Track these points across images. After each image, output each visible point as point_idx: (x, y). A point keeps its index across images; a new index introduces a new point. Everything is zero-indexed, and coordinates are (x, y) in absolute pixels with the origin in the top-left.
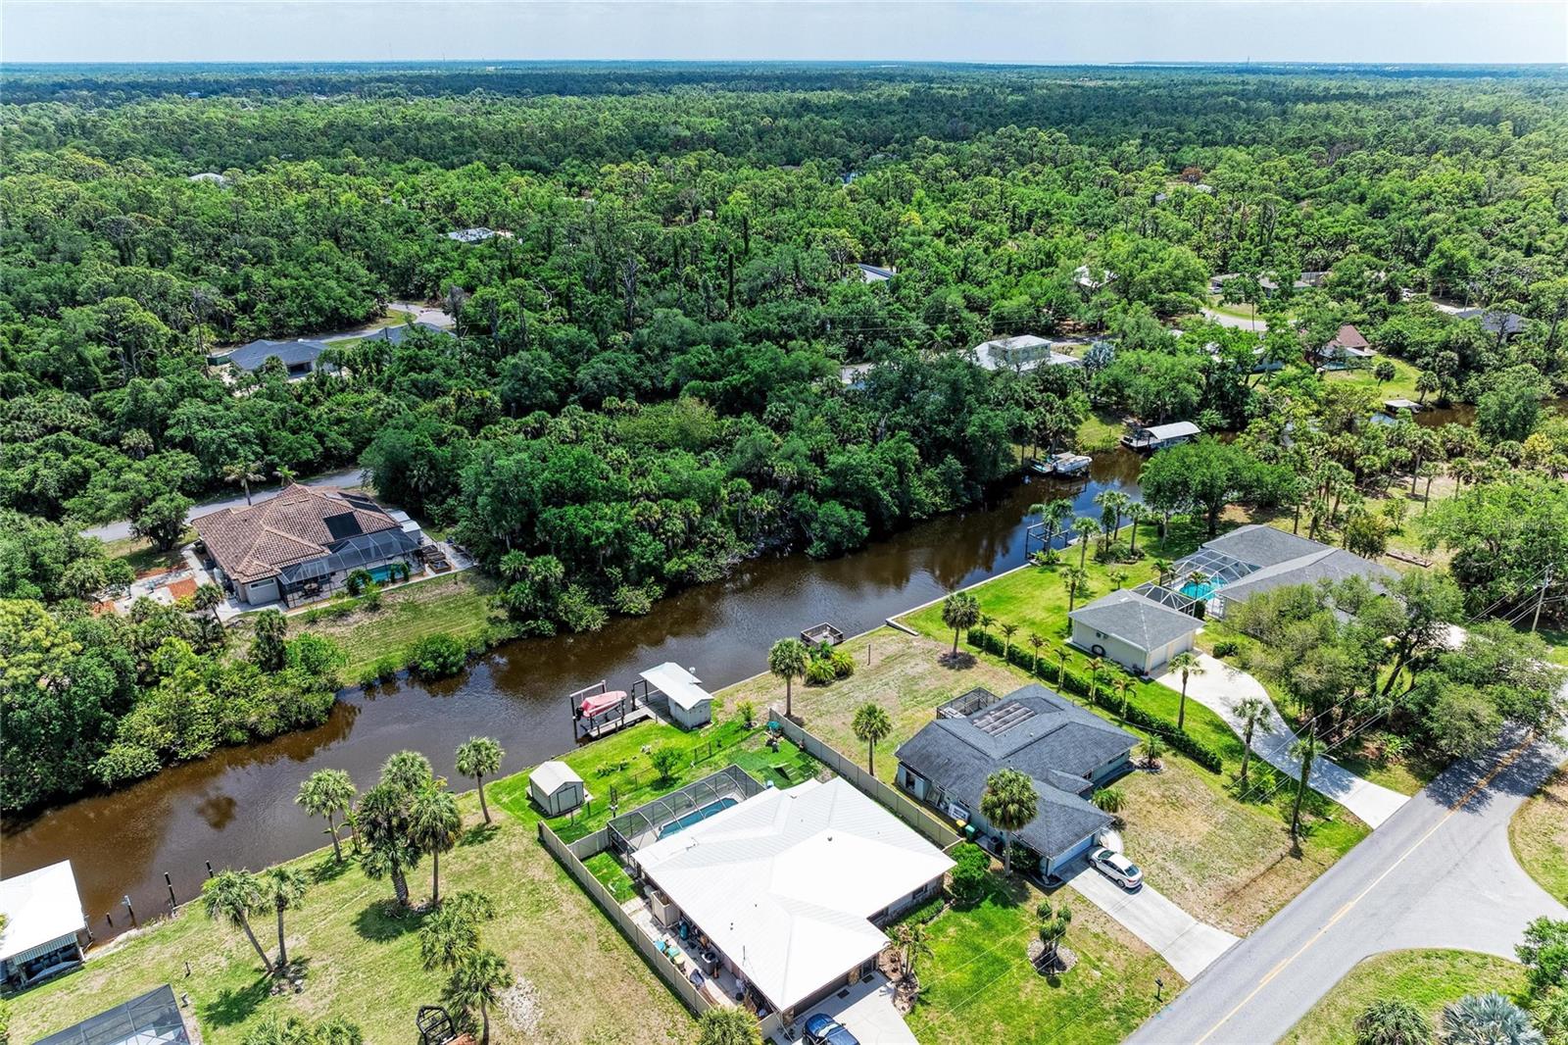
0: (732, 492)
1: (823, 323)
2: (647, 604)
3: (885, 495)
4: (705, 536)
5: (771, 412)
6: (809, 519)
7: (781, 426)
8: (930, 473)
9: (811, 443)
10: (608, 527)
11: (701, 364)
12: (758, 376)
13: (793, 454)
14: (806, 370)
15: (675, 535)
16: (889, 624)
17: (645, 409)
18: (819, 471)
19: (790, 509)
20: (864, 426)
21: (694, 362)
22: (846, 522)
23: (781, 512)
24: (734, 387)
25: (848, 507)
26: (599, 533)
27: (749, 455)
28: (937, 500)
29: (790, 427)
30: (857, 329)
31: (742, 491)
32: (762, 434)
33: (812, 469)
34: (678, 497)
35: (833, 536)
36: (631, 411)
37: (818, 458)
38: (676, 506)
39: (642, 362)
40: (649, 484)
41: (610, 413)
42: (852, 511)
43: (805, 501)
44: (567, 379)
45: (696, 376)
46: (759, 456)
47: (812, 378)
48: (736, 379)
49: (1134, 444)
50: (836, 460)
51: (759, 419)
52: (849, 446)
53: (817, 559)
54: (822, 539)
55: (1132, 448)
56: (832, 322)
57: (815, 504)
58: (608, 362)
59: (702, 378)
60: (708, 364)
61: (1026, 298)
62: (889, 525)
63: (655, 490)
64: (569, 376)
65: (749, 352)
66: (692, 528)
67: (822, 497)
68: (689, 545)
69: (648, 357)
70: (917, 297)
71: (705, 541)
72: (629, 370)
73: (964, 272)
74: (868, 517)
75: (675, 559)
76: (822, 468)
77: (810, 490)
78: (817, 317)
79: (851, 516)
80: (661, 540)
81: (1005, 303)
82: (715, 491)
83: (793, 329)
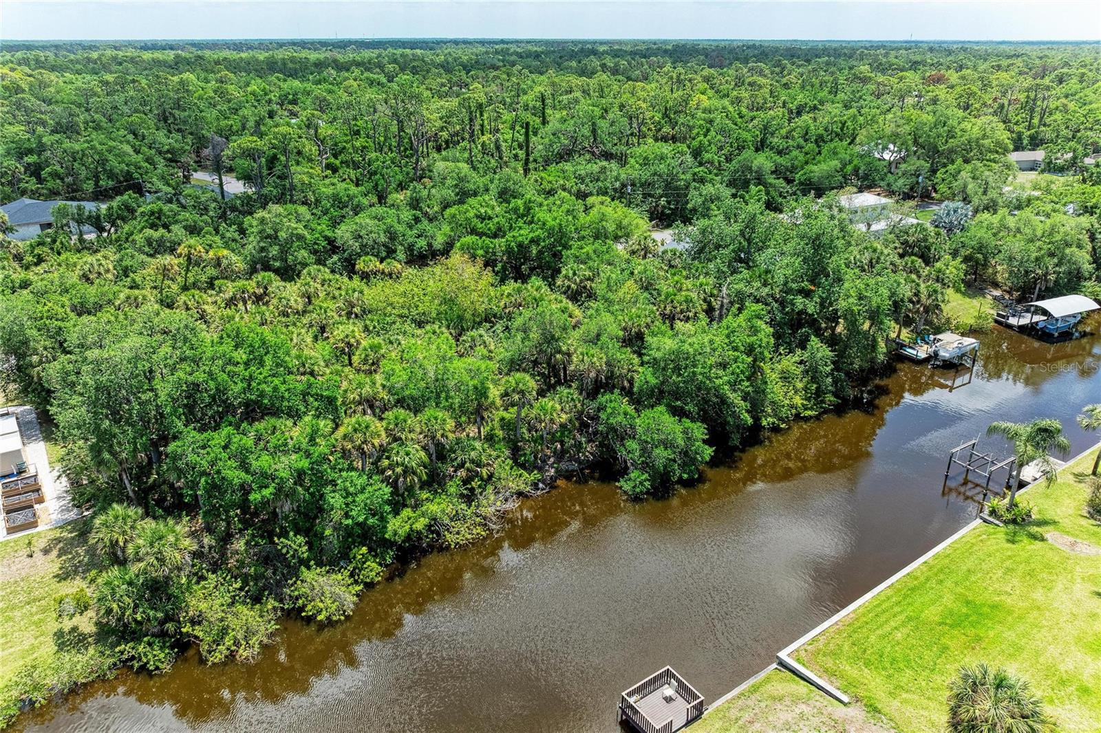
0: (506, 394)
1: (624, 186)
2: (350, 600)
3: (735, 398)
4: (462, 465)
5: (566, 277)
6: (623, 435)
7: (578, 295)
8: (789, 362)
9: (624, 319)
10: (285, 466)
11: (482, 218)
12: (551, 233)
13: (598, 336)
14: (611, 227)
15: (407, 471)
16: (782, 664)
17: (411, 271)
18: (636, 360)
19: (595, 418)
20: (694, 295)
21: (471, 214)
22: (680, 442)
23: (583, 423)
24: (520, 245)
25: (679, 413)
26: (265, 477)
27: (535, 335)
28: (798, 400)
29: (591, 296)
30: (660, 191)
31: (522, 392)
32: (554, 304)
33: (626, 356)
34: (415, 406)
35: (660, 463)
36: (390, 275)
37: (634, 340)
38: (412, 420)
39: (417, 220)
40: (376, 385)
41: (365, 276)
42: (687, 423)
43: (616, 408)
44: (326, 238)
45: (473, 231)
46: (550, 339)
47: (616, 238)
48: (524, 233)
49: (1013, 321)
50: (662, 344)
51: (551, 285)
52: (679, 325)
53: (636, 499)
54: (645, 466)
55: (1010, 327)
56: (633, 185)
57: (630, 409)
58: (375, 218)
59: (481, 235)
60: (490, 218)
61: (835, 163)
62: (735, 440)
63: (384, 395)
64: (329, 234)
65: (541, 205)
66: (440, 453)
67: (639, 400)
68: (434, 481)
69: (426, 214)
70: (719, 162)
71: (462, 473)
72: (400, 228)
73: (763, 141)
74: (711, 431)
75: (407, 512)
76: (640, 355)
77: (623, 388)
78: (617, 179)
79: (685, 432)
80: (386, 480)
81: (815, 168)
82: (482, 392)
83: (593, 187)
